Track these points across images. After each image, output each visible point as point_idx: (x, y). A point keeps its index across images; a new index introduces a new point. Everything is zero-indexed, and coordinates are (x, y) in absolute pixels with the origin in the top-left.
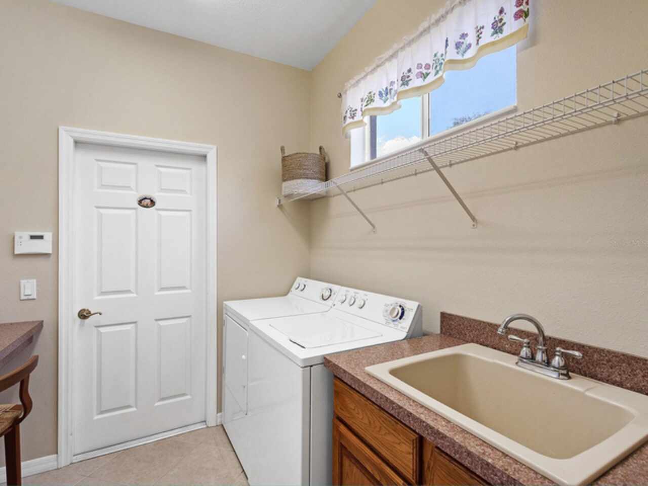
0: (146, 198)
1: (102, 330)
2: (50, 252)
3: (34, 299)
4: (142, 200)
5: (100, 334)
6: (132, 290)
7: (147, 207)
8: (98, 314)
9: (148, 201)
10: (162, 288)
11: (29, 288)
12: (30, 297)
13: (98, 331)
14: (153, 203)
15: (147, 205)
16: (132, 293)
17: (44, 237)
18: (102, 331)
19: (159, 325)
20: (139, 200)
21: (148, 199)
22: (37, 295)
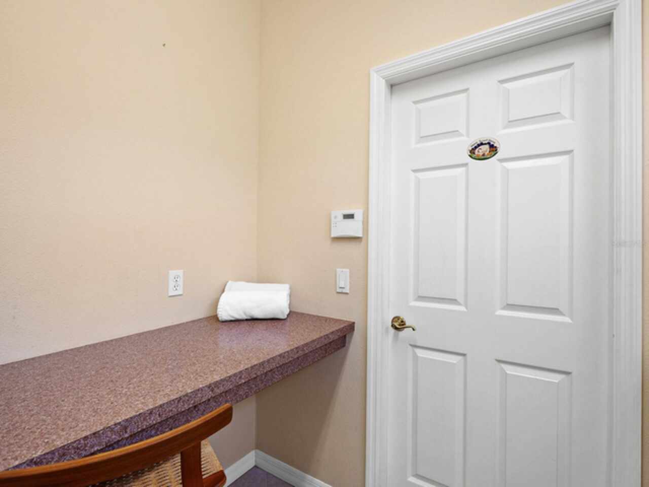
0: (482, 144)
1: (420, 353)
2: (360, 235)
3: (347, 294)
4: (476, 148)
5: (416, 357)
6: (459, 300)
7: (483, 158)
8: (411, 329)
9: (485, 148)
10: (508, 305)
11: (344, 280)
12: (344, 291)
13: (415, 354)
14: (493, 148)
15: (484, 155)
16: (459, 304)
17: (355, 216)
18: (419, 355)
19: (502, 369)
20: (471, 148)
21: (485, 144)
22: (350, 289)
